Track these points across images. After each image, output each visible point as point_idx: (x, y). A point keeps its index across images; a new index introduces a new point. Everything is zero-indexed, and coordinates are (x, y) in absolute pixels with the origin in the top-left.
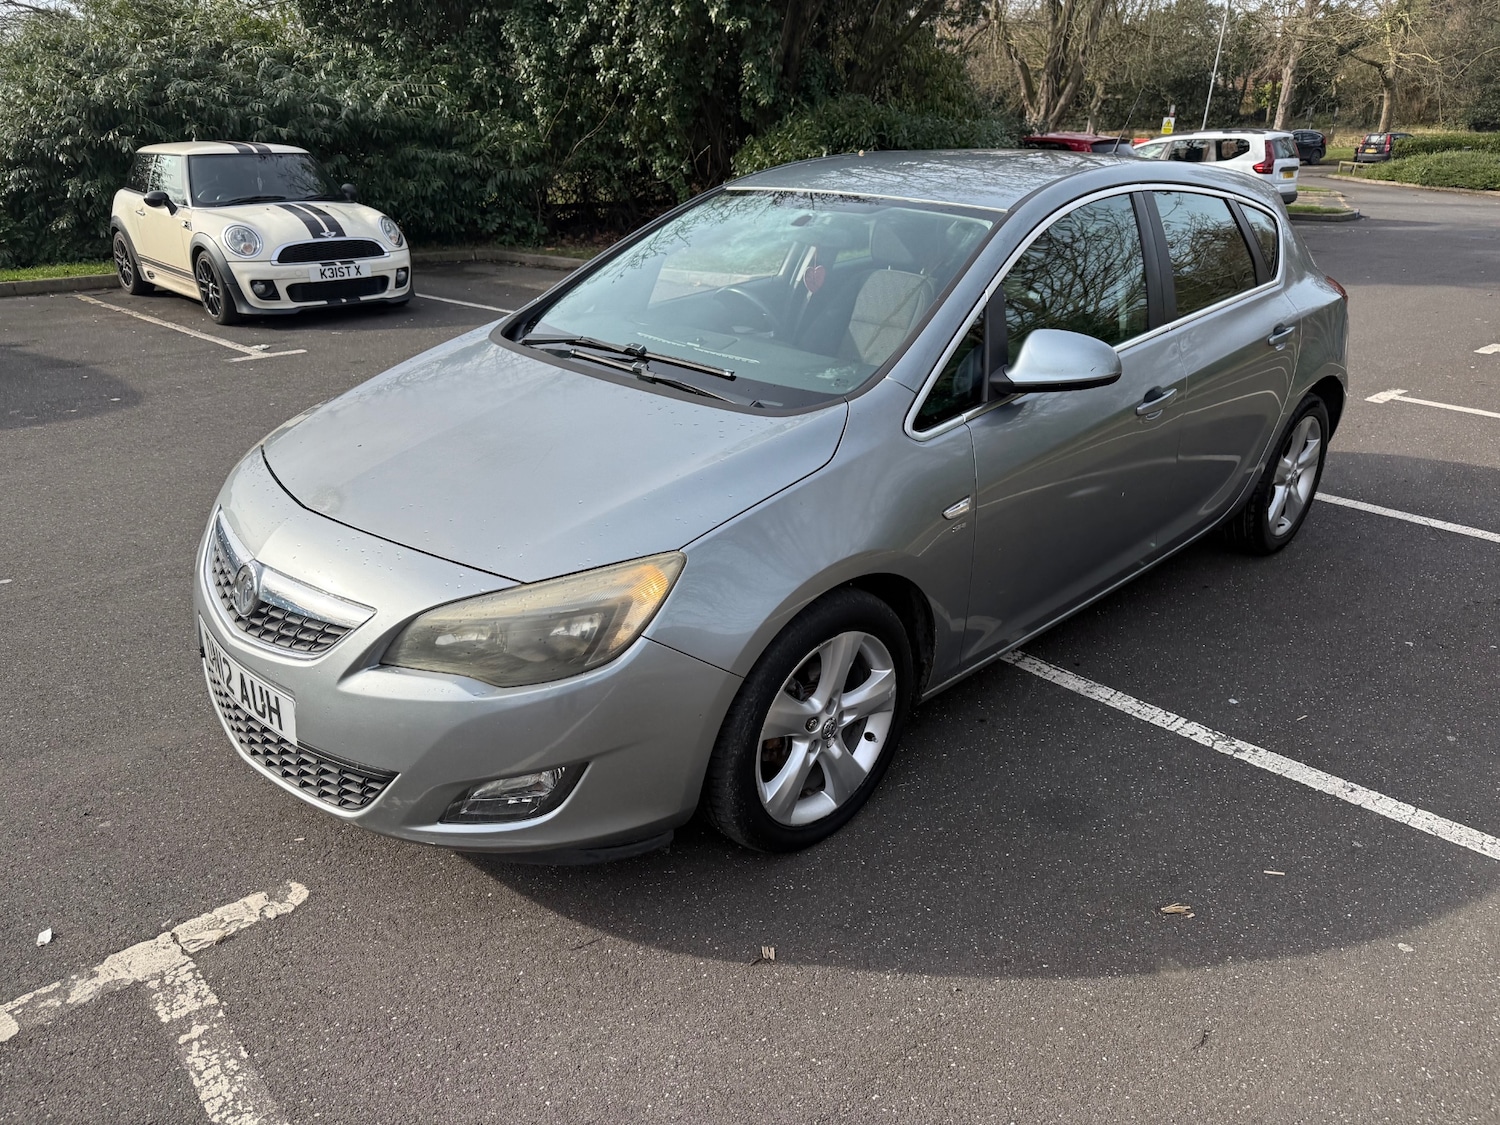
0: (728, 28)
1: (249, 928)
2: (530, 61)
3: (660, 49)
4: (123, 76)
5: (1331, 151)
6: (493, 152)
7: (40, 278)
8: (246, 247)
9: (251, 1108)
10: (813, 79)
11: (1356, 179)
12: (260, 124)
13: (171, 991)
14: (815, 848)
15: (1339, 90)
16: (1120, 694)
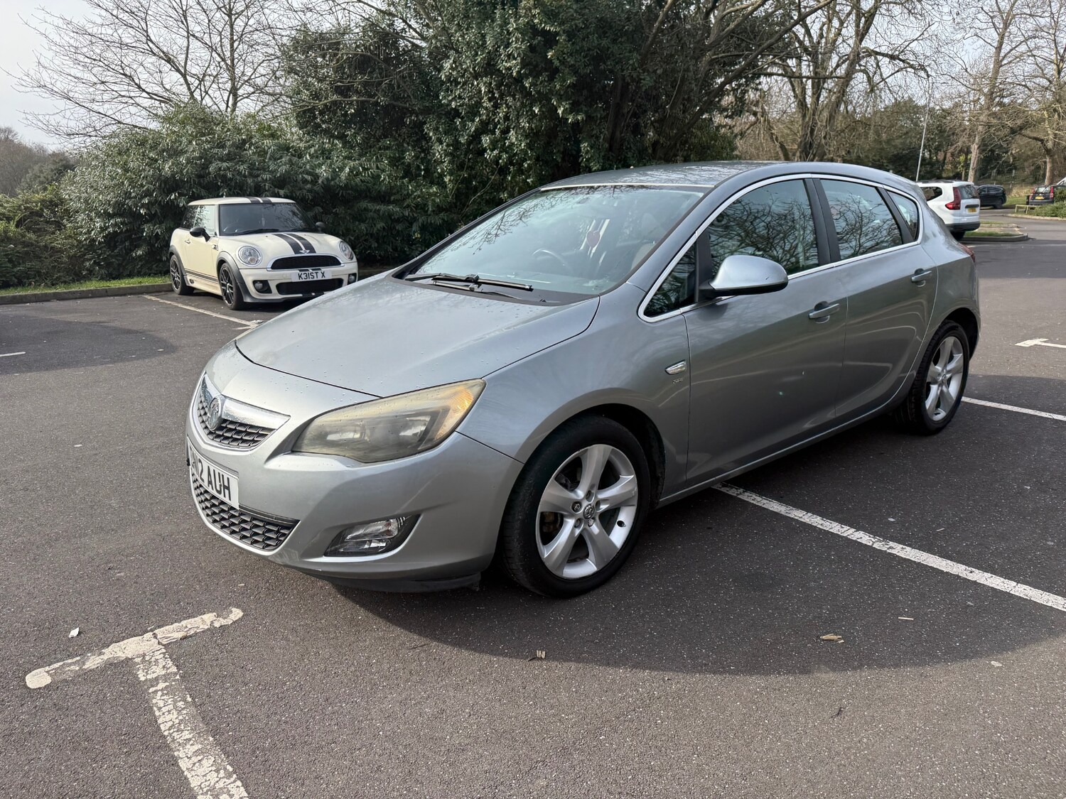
0: (570, 120)
1: (203, 632)
2: (442, 147)
3: (526, 136)
4: (183, 160)
5: (1010, 199)
6: (417, 206)
7: (123, 285)
8: (251, 260)
9: (189, 728)
10: (629, 153)
11: (1029, 217)
12: (267, 188)
13: (148, 663)
14: (582, 597)
15: (1014, 158)
16: (810, 514)
